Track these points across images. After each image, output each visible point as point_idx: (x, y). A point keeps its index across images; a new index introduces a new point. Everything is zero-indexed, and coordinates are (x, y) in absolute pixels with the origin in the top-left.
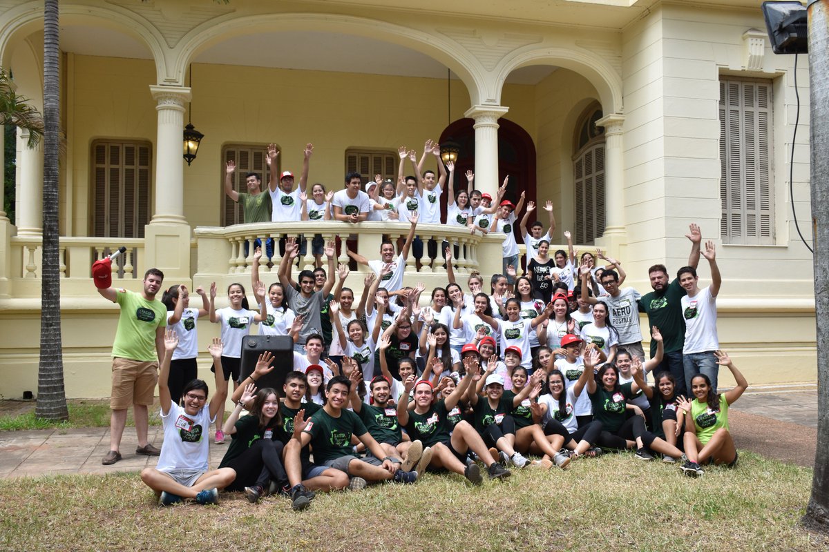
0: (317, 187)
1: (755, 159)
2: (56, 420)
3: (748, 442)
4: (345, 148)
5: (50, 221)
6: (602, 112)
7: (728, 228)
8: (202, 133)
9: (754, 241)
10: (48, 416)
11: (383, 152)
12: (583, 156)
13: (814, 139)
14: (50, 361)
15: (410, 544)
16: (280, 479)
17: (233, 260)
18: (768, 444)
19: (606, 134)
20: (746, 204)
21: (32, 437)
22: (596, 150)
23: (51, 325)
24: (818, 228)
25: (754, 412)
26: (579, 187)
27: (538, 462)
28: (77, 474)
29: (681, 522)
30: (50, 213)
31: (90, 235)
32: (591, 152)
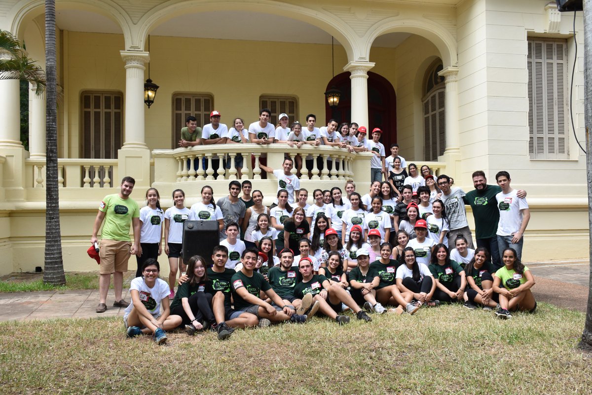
0: (238, 120)
1: (554, 98)
2: (57, 285)
3: (545, 298)
4: (260, 95)
5: (51, 146)
6: (442, 66)
7: (534, 148)
8: (158, 85)
9: (553, 157)
10: (52, 282)
11: (287, 97)
12: (430, 98)
13: (586, 71)
14: (53, 243)
15: (298, 360)
16: (210, 319)
17: (179, 173)
18: (560, 299)
19: (446, 81)
20: (547, 130)
21: (40, 295)
22: (439, 93)
23: (53, 218)
24: (589, 135)
25: (552, 278)
26: (426, 121)
27: (393, 310)
28: (70, 318)
29: (491, 346)
30: (51, 140)
31: (81, 157)
32: (435, 95)
